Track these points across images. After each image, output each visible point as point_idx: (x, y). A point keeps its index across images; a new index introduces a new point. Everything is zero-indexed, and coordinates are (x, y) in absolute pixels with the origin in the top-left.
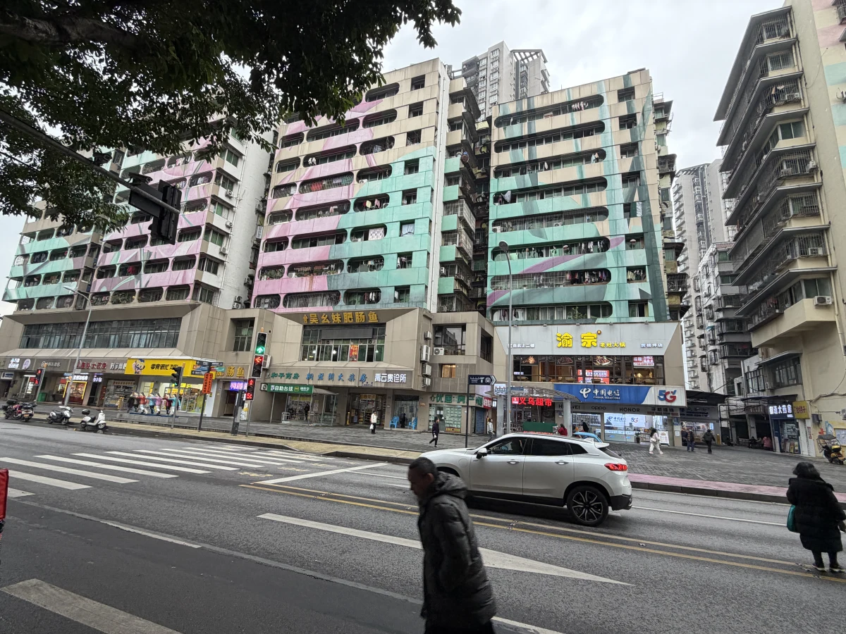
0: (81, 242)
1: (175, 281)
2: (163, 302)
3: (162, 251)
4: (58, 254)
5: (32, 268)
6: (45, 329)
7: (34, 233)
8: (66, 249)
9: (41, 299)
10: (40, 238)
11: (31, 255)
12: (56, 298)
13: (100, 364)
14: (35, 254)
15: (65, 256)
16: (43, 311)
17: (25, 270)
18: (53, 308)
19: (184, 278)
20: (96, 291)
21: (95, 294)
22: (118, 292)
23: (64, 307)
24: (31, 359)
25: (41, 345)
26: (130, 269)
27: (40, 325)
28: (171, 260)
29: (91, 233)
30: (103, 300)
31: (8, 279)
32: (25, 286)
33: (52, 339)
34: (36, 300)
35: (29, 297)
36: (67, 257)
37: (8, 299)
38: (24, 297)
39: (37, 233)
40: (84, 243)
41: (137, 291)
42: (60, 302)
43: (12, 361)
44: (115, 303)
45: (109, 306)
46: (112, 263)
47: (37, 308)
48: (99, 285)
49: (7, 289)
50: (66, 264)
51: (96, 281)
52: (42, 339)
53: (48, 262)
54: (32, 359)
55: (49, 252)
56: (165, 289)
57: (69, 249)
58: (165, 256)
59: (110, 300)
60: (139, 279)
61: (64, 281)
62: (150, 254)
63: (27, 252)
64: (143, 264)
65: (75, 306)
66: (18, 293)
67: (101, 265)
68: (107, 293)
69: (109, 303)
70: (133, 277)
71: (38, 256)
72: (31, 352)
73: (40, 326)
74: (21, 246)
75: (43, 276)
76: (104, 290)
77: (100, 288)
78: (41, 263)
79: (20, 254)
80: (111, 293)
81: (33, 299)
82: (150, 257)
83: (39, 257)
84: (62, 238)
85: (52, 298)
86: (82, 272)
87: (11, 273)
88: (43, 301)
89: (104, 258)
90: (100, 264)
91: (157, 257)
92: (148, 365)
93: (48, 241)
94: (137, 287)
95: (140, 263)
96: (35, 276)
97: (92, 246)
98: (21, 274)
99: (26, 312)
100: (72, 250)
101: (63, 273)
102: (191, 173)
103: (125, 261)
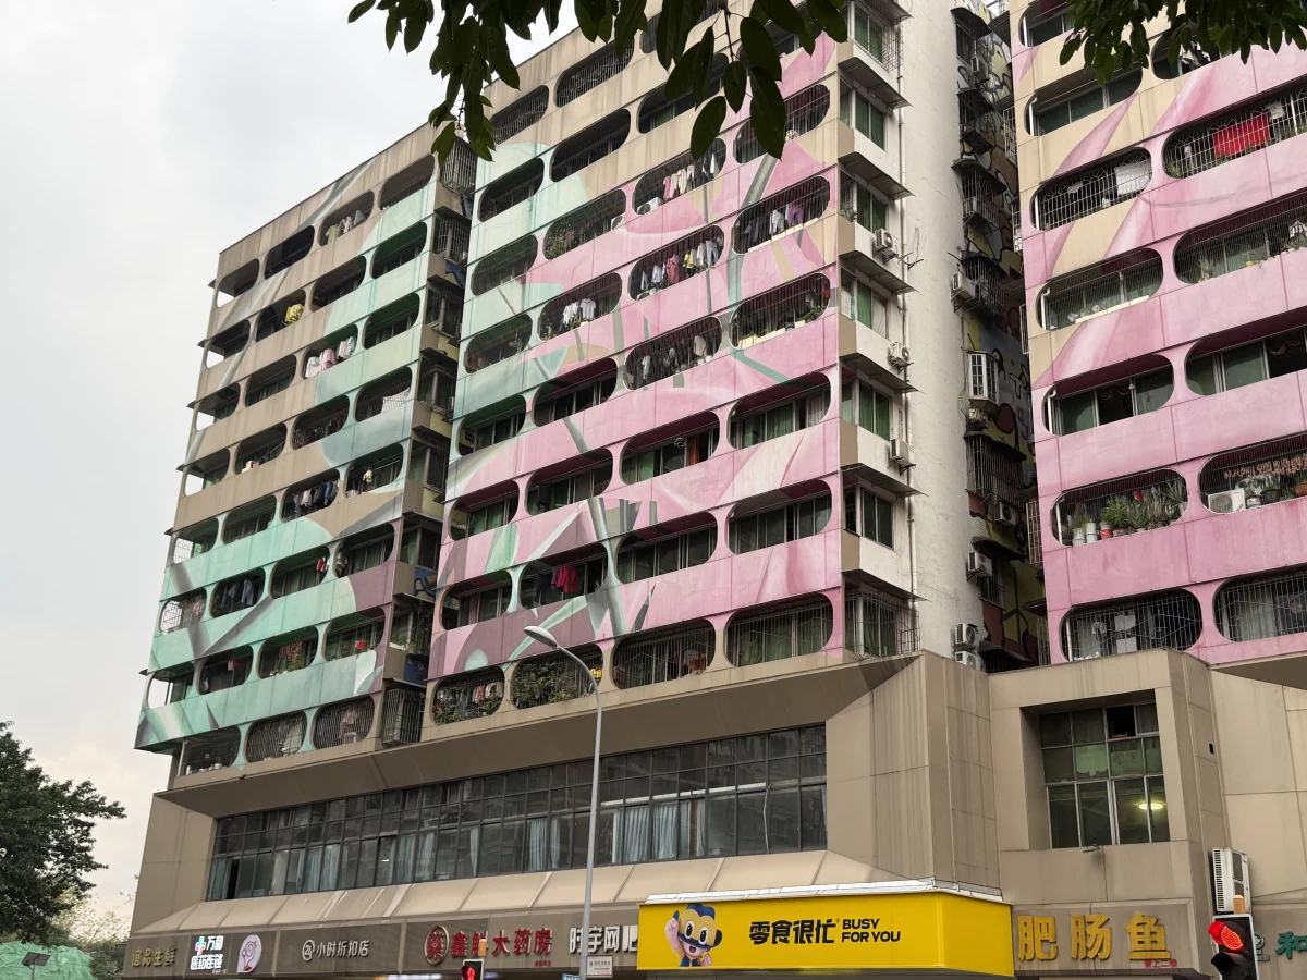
0: (369, 518)
1: (755, 587)
2: (720, 673)
3: (680, 491)
4: (298, 571)
5: (217, 630)
6: (282, 824)
7: (213, 521)
8: (322, 551)
9: (258, 726)
10: (232, 533)
11: (210, 591)
12: (310, 716)
13: (523, 935)
14: (223, 586)
15: (323, 575)
16: (269, 765)
17: (197, 639)
18: (301, 751)
19: (792, 573)
20: (449, 669)
21: (446, 683)
22: (527, 665)
23: (338, 742)
24: (261, 935)
25: (278, 881)
26: (560, 576)
27: (265, 813)
28: (721, 518)
29: (399, 485)
30: (476, 698)
31: (146, 679)
32: (203, 691)
33: (316, 858)
34: (244, 731)
35: (221, 726)
36: (331, 575)
37: (153, 740)
38: (202, 725)
39: (221, 520)
40: (382, 521)
41: (607, 649)
42: (322, 727)
43: (200, 945)
44: (525, 705)
45: (509, 716)
46: (492, 568)
47: (250, 759)
48: (456, 648)
49: (145, 708)
50: (333, 598)
51: (442, 640)
52: (279, 863)
53: (266, 603)
54: (267, 934)
55: (268, 571)
56: (720, 625)
57: (333, 550)
58: (695, 508)
59: (507, 696)
60: (608, 603)
61: (329, 657)
62: (630, 510)
63: (195, 585)
64: (611, 550)
65: (381, 735)
66: (184, 718)
67: (451, 581)
68: (492, 673)
69: (506, 705)
70: (580, 602)
71: (232, 592)
72: (250, 912)
73: (267, 815)
74: (177, 570)
75: (256, 649)
76: (477, 662)
77: (464, 657)
78: (246, 612)
79: (175, 592)
80: (508, 671)
81: (234, 729)
82: (632, 521)
83: (236, 592)
84: (304, 521)
85: (296, 717)
86: (389, 614)
87: (154, 657)
88: (268, 730)
89: (458, 558)
90: (446, 576)
91: (663, 517)
92: (736, 927)
93: (258, 537)
94: (602, 631)
95: (598, 548)
96: (229, 654)
97: (406, 525)
98: (187, 655)
99: (216, 774)
100: (340, 550)
101: (322, 631)
102: (735, 204)
103: (538, 554)
